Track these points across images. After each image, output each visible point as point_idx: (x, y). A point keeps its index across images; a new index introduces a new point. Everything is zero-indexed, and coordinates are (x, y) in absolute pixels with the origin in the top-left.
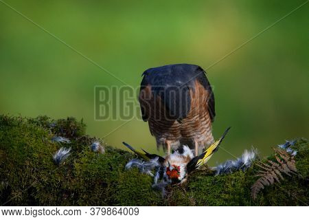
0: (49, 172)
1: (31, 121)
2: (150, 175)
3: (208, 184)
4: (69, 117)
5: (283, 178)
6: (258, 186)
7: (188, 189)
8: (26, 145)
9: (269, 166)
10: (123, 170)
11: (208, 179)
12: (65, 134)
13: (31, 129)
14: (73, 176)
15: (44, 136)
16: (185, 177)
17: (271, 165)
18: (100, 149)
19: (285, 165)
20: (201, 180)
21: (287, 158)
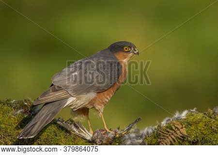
0: (12, 138)
9: (167, 133)
15: (9, 113)
17: (168, 132)
21: (180, 127)
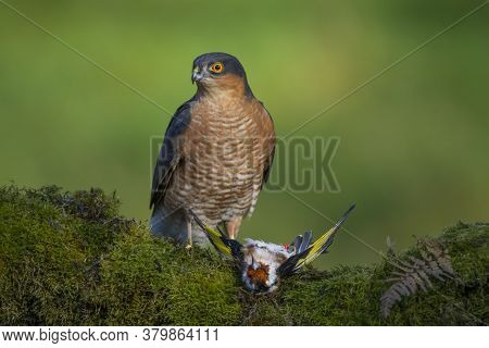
1: (31, 194)
3: (313, 293)
4: (94, 187)
5: (431, 285)
6: (391, 296)
7: (281, 301)
8: (24, 231)
11: (313, 285)
12: (86, 215)
13: (32, 206)
14: (99, 281)
15: (54, 218)
19: (434, 264)
20: (302, 286)
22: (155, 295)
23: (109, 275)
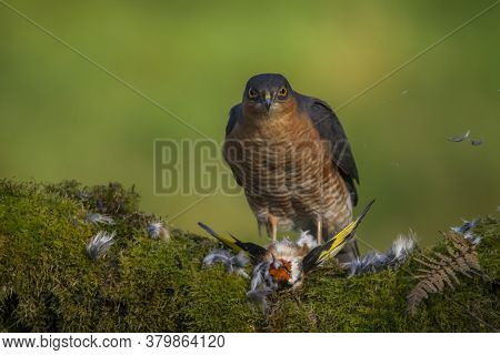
0: (79, 271)
1: (50, 189)
2: (242, 276)
3: (337, 290)
4: (113, 182)
5: (458, 282)
6: (417, 294)
7: (305, 299)
8: (42, 227)
10: (200, 267)
11: (337, 282)
12: (105, 209)
13: (50, 202)
14: (118, 277)
15: (72, 213)
16: (299, 279)
18: (162, 234)
19: (461, 260)
20: (326, 283)
21: (464, 249)
22: (176, 292)
23: (128, 271)
